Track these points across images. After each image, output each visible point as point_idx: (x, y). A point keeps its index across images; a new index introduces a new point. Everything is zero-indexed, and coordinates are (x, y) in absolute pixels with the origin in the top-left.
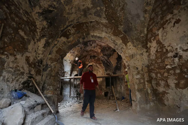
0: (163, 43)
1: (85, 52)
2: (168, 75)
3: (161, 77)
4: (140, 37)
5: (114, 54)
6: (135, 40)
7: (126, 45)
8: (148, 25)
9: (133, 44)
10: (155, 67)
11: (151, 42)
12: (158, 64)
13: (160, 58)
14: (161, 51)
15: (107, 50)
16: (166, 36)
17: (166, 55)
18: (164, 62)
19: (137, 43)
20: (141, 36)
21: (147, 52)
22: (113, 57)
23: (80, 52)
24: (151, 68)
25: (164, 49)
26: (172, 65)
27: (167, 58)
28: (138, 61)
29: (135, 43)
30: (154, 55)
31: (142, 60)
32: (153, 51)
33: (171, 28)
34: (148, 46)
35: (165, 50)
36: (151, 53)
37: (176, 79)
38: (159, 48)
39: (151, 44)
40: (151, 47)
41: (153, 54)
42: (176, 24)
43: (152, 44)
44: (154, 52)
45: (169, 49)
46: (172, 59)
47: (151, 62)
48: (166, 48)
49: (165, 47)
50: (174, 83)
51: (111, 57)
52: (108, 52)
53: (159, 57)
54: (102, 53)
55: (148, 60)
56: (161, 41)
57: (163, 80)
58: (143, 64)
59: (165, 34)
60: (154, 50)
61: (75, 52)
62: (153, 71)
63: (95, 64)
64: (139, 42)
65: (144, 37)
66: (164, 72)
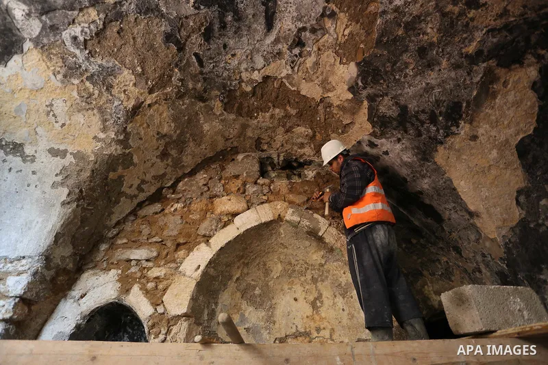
1: (217, 106)
5: (494, 96)
15: (422, 51)
22: (483, 129)
23: (163, 81)
51: (464, 129)
52: (432, 77)
54: (371, 99)
61: (111, 72)
63: (296, 218)
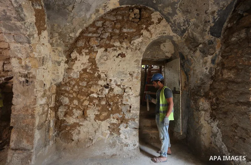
0: (98, 66)
2: (89, 104)
3: (77, 104)
4: (68, 35)
6: (57, 34)
7: (39, 34)
8: (87, 28)
9: (49, 38)
10: (72, 89)
11: (80, 53)
12: (80, 87)
13: (86, 81)
14: (90, 73)
16: (106, 61)
17: (96, 80)
18: (89, 88)
19: (59, 41)
20: (71, 35)
21: (67, 62)
24: (63, 89)
25: (96, 73)
26: (98, 94)
27: (97, 85)
28: (49, 72)
29: (54, 39)
30: (79, 73)
31: (55, 72)
32: (78, 67)
33: (115, 57)
34: (73, 55)
35: (96, 75)
36: (74, 68)
37: (98, 111)
38: (90, 68)
39: (79, 56)
40: (78, 59)
41: (76, 70)
42: (120, 56)
43: (81, 57)
44: (80, 69)
45: (103, 75)
46: (102, 88)
47: (68, 80)
48: (99, 73)
49: (99, 71)
50: (94, 114)
53: (86, 79)
55: (64, 75)
56: (97, 62)
57: (79, 108)
58: (54, 80)
59: (105, 58)
60: (80, 67)
62: (66, 94)
64: (62, 42)
65: (72, 39)
66: (86, 100)
